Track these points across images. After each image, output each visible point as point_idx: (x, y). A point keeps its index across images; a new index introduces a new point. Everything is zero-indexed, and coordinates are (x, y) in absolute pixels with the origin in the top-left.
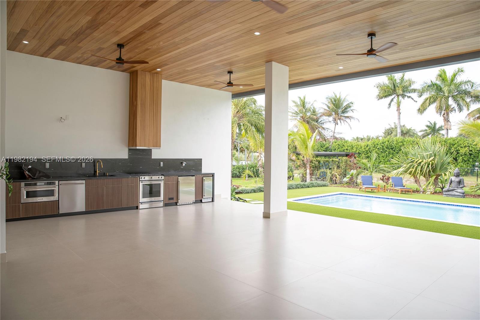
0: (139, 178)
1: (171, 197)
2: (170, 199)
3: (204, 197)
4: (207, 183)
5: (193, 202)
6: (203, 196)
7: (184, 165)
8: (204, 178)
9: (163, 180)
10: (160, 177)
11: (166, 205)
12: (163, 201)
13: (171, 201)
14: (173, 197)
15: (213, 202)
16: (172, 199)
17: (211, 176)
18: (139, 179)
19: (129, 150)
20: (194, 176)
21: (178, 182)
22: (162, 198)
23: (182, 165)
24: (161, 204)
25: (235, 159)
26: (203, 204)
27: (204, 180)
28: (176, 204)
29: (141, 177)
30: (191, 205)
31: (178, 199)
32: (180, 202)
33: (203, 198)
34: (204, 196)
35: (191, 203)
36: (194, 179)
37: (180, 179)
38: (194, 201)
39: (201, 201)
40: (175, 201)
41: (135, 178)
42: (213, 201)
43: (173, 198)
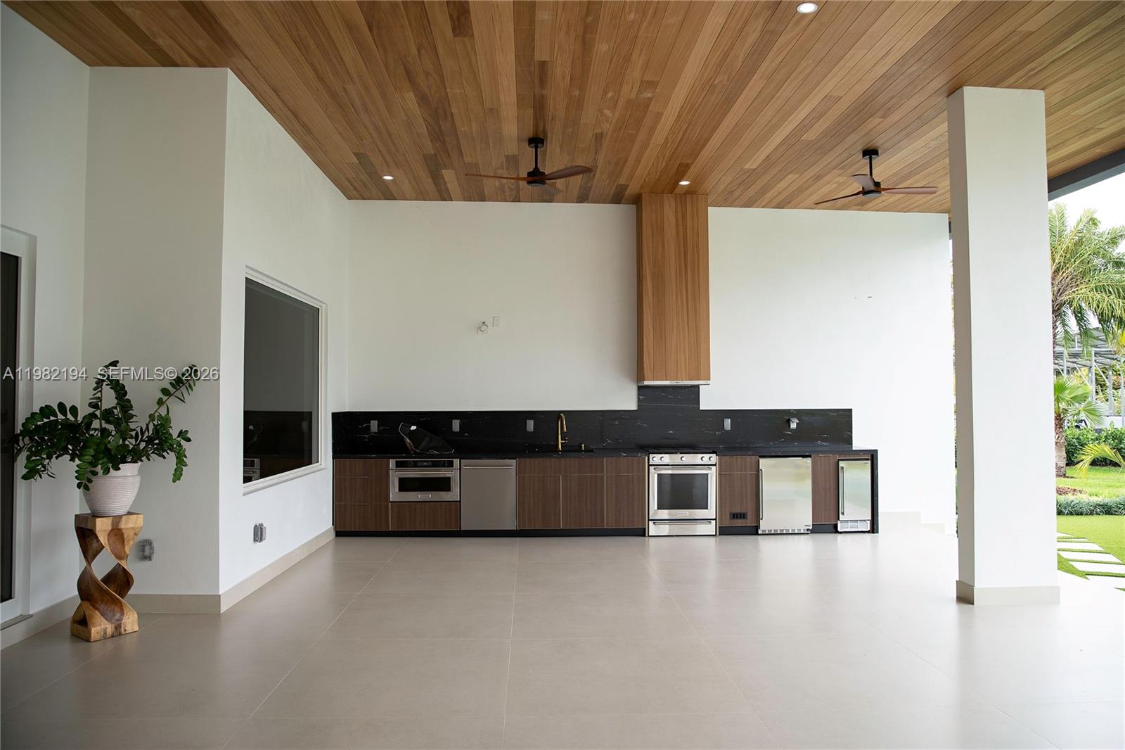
0: (647, 458)
1: (738, 510)
2: (735, 516)
3: (841, 517)
4: (854, 476)
5: (808, 530)
6: (841, 515)
7: (793, 426)
8: (842, 464)
9: (715, 465)
10: (707, 456)
11: (723, 531)
12: (715, 519)
13: (739, 523)
14: (743, 511)
15: (873, 532)
16: (742, 516)
17: (868, 459)
18: (649, 462)
19: (640, 388)
20: (810, 456)
21: (758, 470)
22: (711, 512)
23: (790, 426)
24: (711, 528)
25: (1085, 410)
26: (840, 537)
27: (843, 468)
28: (754, 531)
29: (651, 456)
30: (802, 537)
31: (758, 517)
32: (764, 526)
33: (839, 519)
34: (843, 514)
35: (802, 532)
36: (810, 465)
37: (764, 463)
38: (811, 528)
39: (836, 526)
40: (749, 522)
41: (635, 458)
42: (874, 529)
43: (744, 514)
